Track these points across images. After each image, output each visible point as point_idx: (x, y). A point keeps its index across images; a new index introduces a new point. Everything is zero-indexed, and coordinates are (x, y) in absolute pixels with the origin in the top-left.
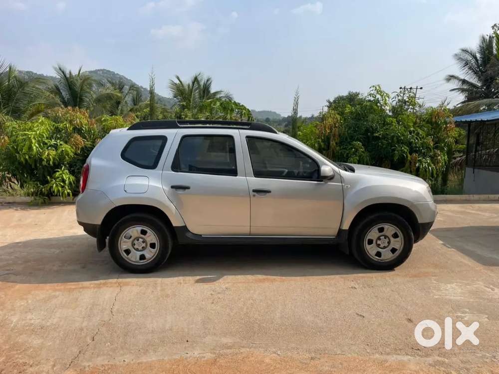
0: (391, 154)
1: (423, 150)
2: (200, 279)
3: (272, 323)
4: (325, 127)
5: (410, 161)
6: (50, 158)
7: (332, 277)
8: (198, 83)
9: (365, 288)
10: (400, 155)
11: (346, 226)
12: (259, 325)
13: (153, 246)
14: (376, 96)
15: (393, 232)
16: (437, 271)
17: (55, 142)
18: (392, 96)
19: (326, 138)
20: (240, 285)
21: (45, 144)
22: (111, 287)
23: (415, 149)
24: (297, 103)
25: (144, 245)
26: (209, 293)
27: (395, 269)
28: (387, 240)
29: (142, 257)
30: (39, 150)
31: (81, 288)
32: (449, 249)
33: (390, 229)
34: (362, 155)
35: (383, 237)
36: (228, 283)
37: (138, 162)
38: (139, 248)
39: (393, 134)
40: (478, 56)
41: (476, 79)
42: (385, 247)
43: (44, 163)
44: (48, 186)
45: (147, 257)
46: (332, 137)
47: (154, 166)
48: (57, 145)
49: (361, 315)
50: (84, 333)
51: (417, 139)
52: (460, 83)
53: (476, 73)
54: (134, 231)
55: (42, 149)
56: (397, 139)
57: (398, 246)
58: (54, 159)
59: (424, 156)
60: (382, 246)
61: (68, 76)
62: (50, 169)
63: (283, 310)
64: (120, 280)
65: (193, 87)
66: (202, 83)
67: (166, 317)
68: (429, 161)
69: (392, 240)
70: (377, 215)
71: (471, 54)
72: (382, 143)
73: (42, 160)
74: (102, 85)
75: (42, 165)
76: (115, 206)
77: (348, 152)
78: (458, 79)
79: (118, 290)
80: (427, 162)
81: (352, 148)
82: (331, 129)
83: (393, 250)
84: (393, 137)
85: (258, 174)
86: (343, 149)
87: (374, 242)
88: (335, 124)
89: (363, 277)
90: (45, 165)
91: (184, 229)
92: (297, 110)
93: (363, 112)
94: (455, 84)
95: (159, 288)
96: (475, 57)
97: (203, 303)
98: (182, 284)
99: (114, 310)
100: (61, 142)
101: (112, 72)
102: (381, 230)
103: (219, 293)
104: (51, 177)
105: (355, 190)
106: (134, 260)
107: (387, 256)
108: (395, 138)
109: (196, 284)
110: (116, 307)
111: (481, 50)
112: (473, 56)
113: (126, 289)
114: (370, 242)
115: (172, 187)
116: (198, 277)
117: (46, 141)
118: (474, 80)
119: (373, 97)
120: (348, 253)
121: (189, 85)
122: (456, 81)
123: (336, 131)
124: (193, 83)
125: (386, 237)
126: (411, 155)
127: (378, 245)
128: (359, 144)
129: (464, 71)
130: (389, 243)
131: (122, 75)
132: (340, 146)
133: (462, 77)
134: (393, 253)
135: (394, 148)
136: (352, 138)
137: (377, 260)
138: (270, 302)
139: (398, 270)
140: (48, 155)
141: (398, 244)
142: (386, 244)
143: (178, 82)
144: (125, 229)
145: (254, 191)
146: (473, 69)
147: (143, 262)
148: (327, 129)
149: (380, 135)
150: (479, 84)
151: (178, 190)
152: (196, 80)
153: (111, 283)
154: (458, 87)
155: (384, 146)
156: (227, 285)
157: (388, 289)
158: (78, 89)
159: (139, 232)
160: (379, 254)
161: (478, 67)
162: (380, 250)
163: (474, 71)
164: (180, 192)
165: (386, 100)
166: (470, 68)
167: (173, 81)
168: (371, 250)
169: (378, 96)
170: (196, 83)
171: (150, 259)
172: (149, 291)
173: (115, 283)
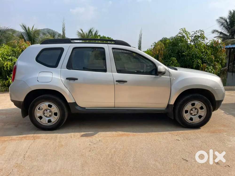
0: (191, 64)
1: (209, 62)
2: (84, 134)
3: (128, 165)
4: (156, 50)
5: (202, 68)
6: (8, 66)
7: (165, 132)
8: (92, 33)
9: (185, 140)
10: (196, 65)
11: (172, 102)
12: (119, 168)
13: (56, 114)
14: (183, 34)
15: (200, 106)
16: (226, 129)
17: (11, 58)
18: (191, 34)
19: (156, 56)
20: (108, 138)
21: (5, 58)
22: (29, 139)
23: (204, 61)
24: (141, 38)
25: (50, 114)
26: (89, 144)
27: (201, 128)
28: (196, 111)
29: (49, 121)
30: (2, 62)
31: (10, 140)
32: (229, 116)
33: (198, 104)
34: (176, 65)
35: (194, 109)
36: (101, 137)
37: (47, 64)
38: (47, 115)
39: (193, 53)
40: (228, 20)
41: (227, 32)
42: (195, 115)
43: (5, 69)
44: (7, 82)
45: (52, 121)
46: (160, 55)
47: (56, 66)
48: (12, 59)
49: (185, 160)
50: (2, 173)
51: (206, 56)
52: (219, 33)
53: (226, 29)
54: (44, 105)
55: (4, 61)
56: (196, 56)
57: (203, 114)
58: (10, 67)
59: (209, 65)
60: (193, 114)
61: (27, 29)
62: (8, 72)
63: (135, 156)
64: (35, 135)
65: (89, 35)
66: (94, 33)
67: (58, 162)
68: (212, 68)
69: (200, 110)
70: (191, 95)
71: (224, 20)
72: (187, 58)
73: (4, 67)
74: (45, 34)
75: (4, 70)
76: (32, 90)
77: (168, 63)
78: (218, 32)
79: (32, 141)
80: (211, 68)
81: (170, 61)
82: (159, 51)
83: (200, 117)
84: (193, 55)
85: (119, 71)
86: (166, 61)
87: (189, 112)
88: (161, 49)
89: (182, 133)
90: (6, 70)
91: (75, 104)
92: (141, 41)
93: (176, 42)
94: (216, 34)
95: (57, 141)
96: (226, 21)
97: (84, 151)
98: (72, 138)
99: (26, 156)
100: (15, 58)
101: (52, 30)
102: (193, 105)
103: (95, 144)
104: (9, 77)
105: (177, 81)
106: (45, 123)
107: (196, 120)
108: (194, 56)
109: (81, 137)
110: (28, 154)
111: (229, 18)
112: (225, 21)
113: (38, 141)
114: (186, 112)
115: (67, 79)
116: (83, 133)
117: (6, 57)
118: (225, 32)
119: (181, 34)
120: (173, 118)
121: (87, 34)
122: (217, 33)
123: (162, 52)
124: (89, 33)
125: (196, 109)
126: (202, 64)
127: (191, 114)
128: (174, 59)
129: (221, 28)
130: (198, 112)
131: (56, 31)
132: (164, 60)
133: (220, 31)
134: (200, 118)
135: (193, 60)
136: (171, 56)
137: (190, 122)
138: (126, 150)
139: (202, 128)
140: (7, 64)
141: (203, 113)
142: (196, 113)
143: (81, 32)
144: (38, 104)
145: (117, 81)
146: (225, 27)
147: (50, 124)
148: (157, 51)
149: (186, 54)
150: (228, 34)
151: (70, 80)
152: (90, 31)
153: (29, 137)
154: (217, 36)
155: (188, 60)
156: (100, 138)
157: (199, 141)
158: (32, 36)
159: (47, 106)
160: (191, 119)
161: (228, 26)
162: (192, 116)
163: (226, 28)
164: (72, 82)
165: (188, 36)
166: (224, 26)
167: (79, 32)
168: (187, 117)
169: (184, 34)
170: (90, 33)
171: (55, 122)
172: (51, 142)
173: (32, 137)
